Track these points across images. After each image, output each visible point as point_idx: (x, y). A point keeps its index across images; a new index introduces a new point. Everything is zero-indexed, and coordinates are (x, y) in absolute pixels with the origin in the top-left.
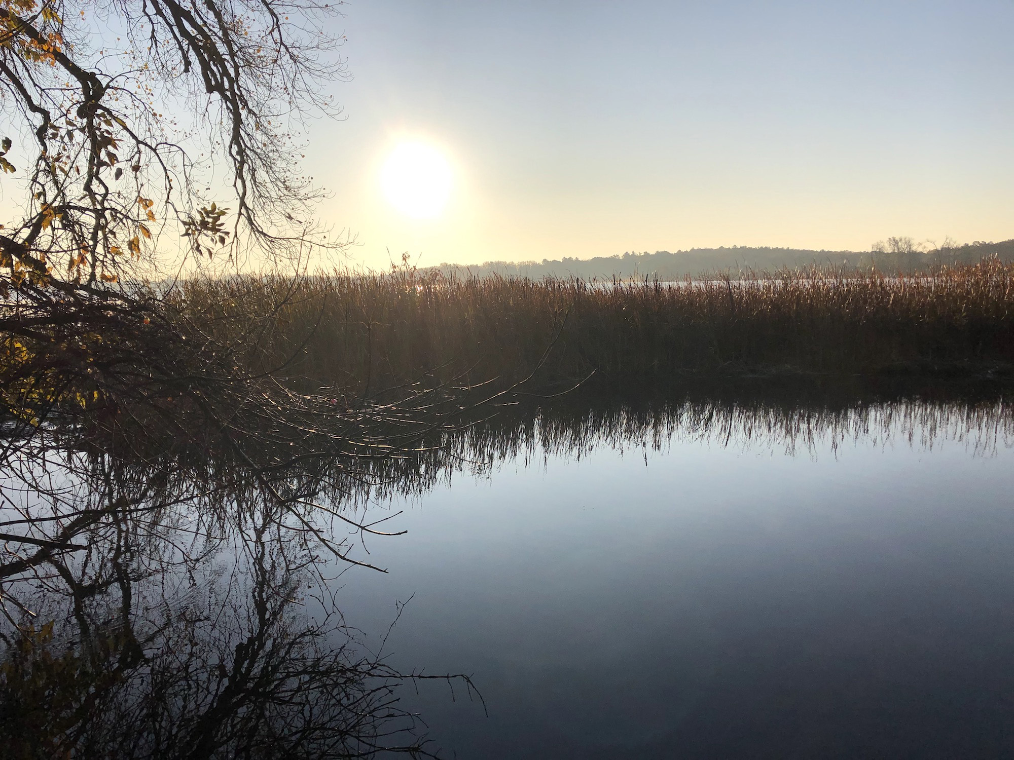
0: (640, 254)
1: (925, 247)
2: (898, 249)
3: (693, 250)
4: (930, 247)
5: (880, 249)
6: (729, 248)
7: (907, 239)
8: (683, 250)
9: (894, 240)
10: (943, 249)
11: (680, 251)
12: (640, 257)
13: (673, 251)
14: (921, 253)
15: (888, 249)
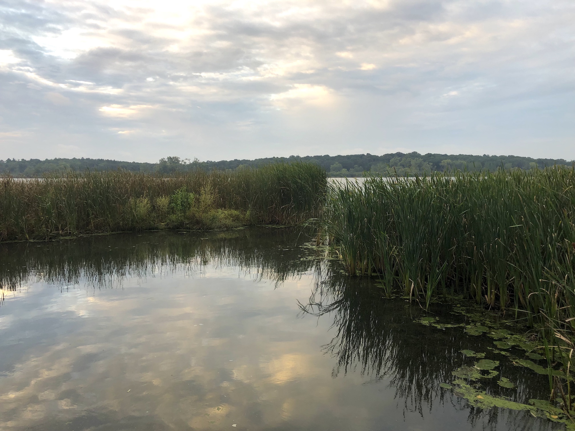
0: (19, 160)
3: (56, 159)
5: (163, 162)
6: (79, 159)
7: (176, 157)
8: (49, 159)
9: (170, 158)
10: (193, 162)
11: (47, 159)
12: (19, 162)
13: (42, 159)
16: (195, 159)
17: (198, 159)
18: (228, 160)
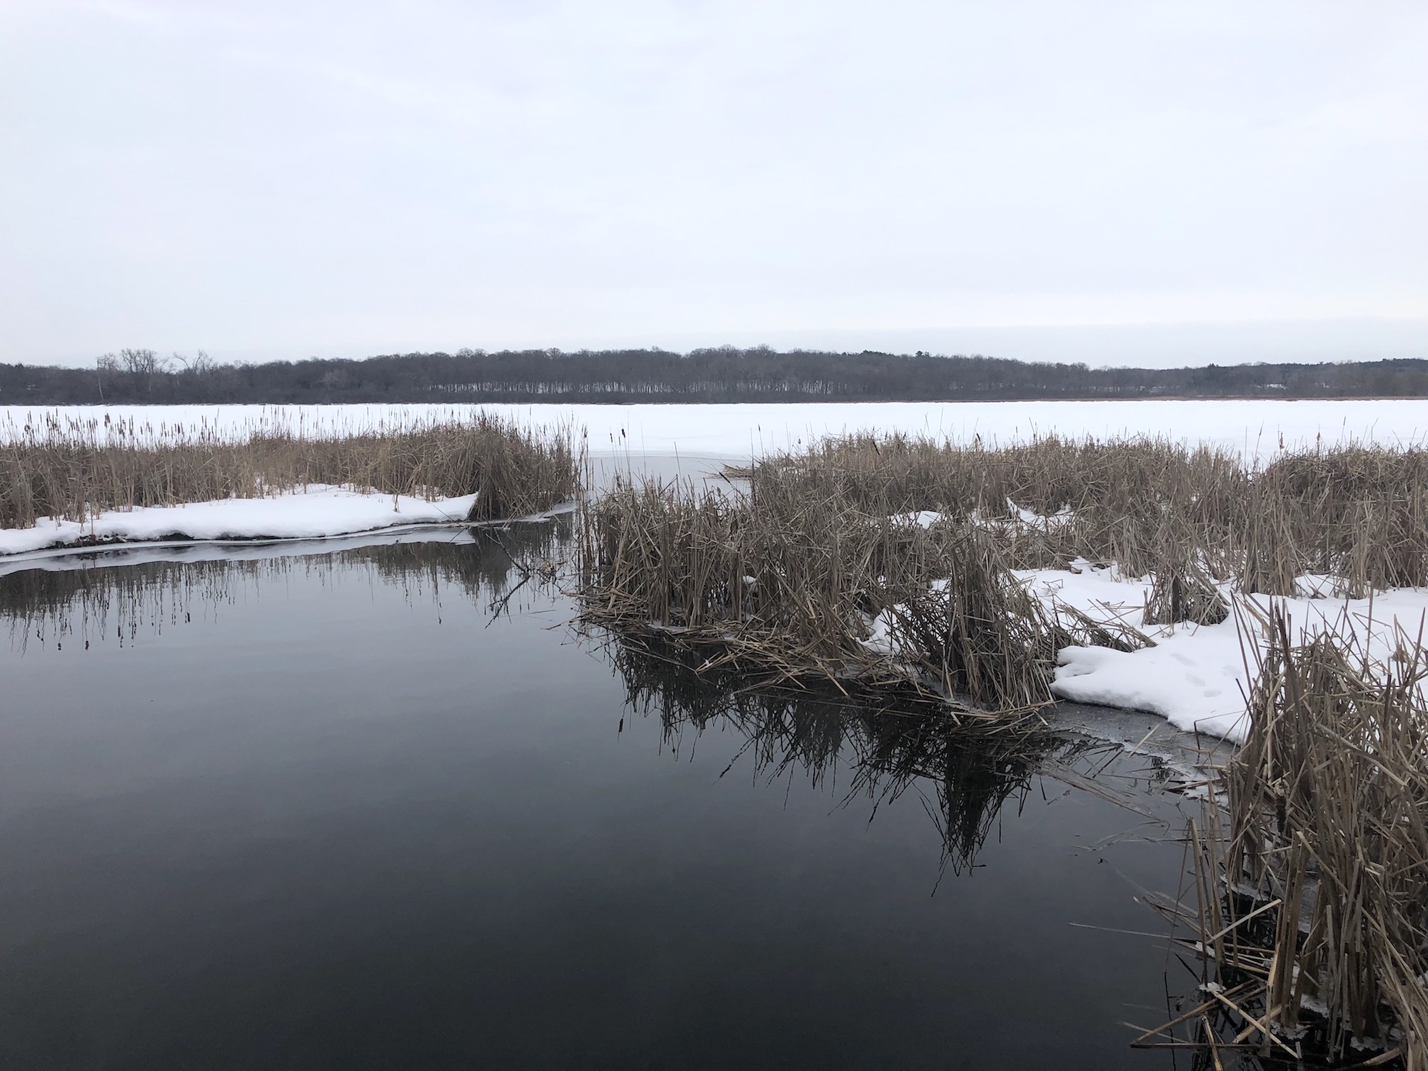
1: (172, 365)
2: (136, 366)
4: (179, 367)
5: (109, 365)
7: (147, 352)
9: (130, 354)
10: (196, 368)
14: (168, 374)
15: (123, 366)
16: (201, 354)
17: (210, 357)
18: (293, 360)
